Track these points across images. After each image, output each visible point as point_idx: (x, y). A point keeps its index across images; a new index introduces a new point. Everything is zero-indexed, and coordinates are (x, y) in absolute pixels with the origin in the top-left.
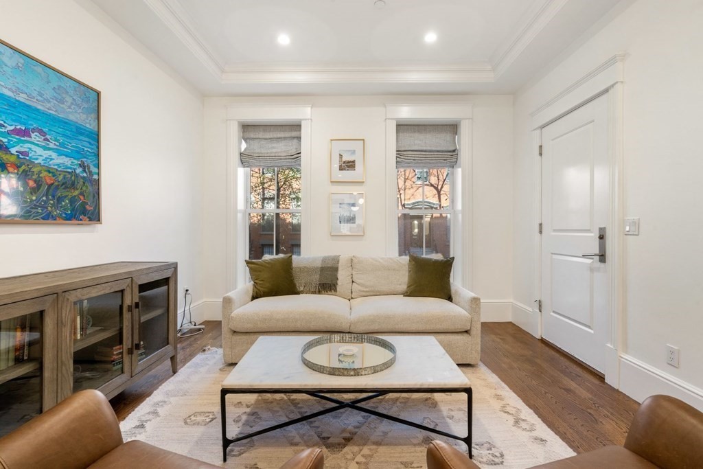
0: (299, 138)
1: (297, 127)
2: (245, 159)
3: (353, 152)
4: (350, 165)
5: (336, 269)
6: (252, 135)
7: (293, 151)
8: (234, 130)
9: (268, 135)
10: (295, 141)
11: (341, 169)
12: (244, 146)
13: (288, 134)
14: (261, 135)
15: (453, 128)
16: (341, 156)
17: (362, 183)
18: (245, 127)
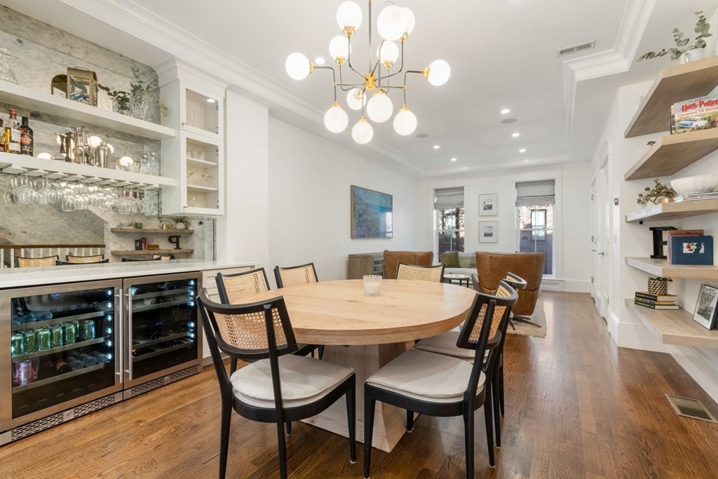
0: (463, 194)
1: (462, 188)
2: (436, 206)
3: (491, 200)
4: (490, 207)
6: (440, 194)
7: (460, 201)
8: (432, 192)
9: (448, 194)
10: (461, 196)
11: (485, 209)
12: (436, 199)
13: (458, 193)
14: (444, 194)
15: (552, 182)
16: (484, 203)
17: (496, 216)
18: (437, 191)
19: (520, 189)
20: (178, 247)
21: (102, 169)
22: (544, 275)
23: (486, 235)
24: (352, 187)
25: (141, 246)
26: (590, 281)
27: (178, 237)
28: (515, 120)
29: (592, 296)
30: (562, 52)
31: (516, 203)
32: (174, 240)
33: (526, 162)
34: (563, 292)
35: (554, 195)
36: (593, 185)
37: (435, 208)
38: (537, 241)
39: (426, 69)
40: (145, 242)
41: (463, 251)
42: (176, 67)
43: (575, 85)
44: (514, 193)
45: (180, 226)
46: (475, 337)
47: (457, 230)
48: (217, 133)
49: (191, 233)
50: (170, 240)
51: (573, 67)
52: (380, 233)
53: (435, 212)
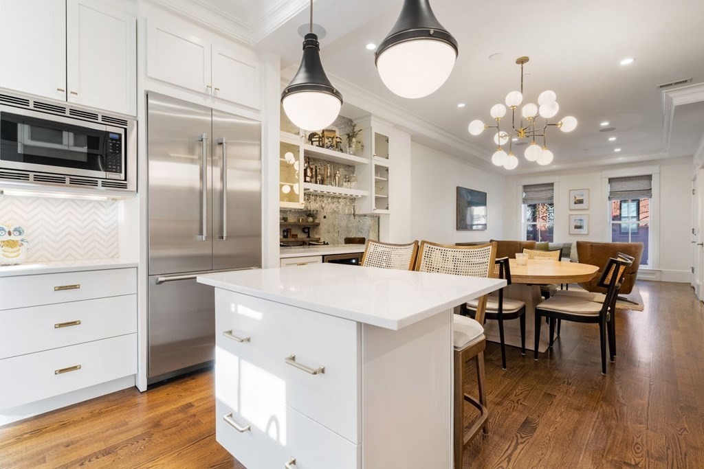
0: (553, 190)
1: (552, 184)
2: (525, 201)
3: (582, 195)
4: (581, 202)
5: (570, 248)
6: (529, 190)
7: (549, 195)
8: (521, 188)
9: (537, 189)
10: (551, 191)
11: (575, 203)
12: (524, 194)
13: (547, 188)
14: (533, 189)
15: (649, 177)
16: (575, 197)
17: (587, 209)
18: (525, 187)
19: (613, 184)
20: (309, 237)
21: (337, 187)
22: (640, 266)
23: (577, 227)
24: (458, 188)
25: (287, 234)
26: (691, 271)
27: (309, 228)
28: (614, 129)
29: (692, 285)
30: (661, 87)
31: (609, 198)
32: (307, 231)
33: (621, 159)
34: (660, 281)
35: (651, 189)
36: (694, 180)
37: (524, 202)
38: (632, 233)
39: (560, 123)
40: (290, 232)
41: (552, 242)
42: (370, 119)
43: (674, 108)
44: (607, 188)
45: (310, 219)
46: (607, 282)
47: (534, 223)
48: (387, 158)
49: (318, 225)
50: (304, 231)
51: (671, 95)
52: (466, 225)
53: (523, 206)
